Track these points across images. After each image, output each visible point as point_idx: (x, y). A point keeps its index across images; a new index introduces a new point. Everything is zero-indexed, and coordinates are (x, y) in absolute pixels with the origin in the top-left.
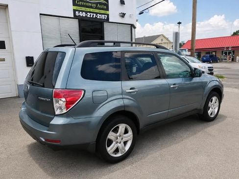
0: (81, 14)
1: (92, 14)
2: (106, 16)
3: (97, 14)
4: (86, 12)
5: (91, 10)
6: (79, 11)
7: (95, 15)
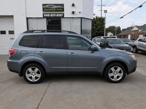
0: (47, 15)
1: (53, 15)
2: (62, 15)
3: (56, 14)
4: (50, 14)
5: (53, 12)
6: (46, 14)
7: (55, 15)
